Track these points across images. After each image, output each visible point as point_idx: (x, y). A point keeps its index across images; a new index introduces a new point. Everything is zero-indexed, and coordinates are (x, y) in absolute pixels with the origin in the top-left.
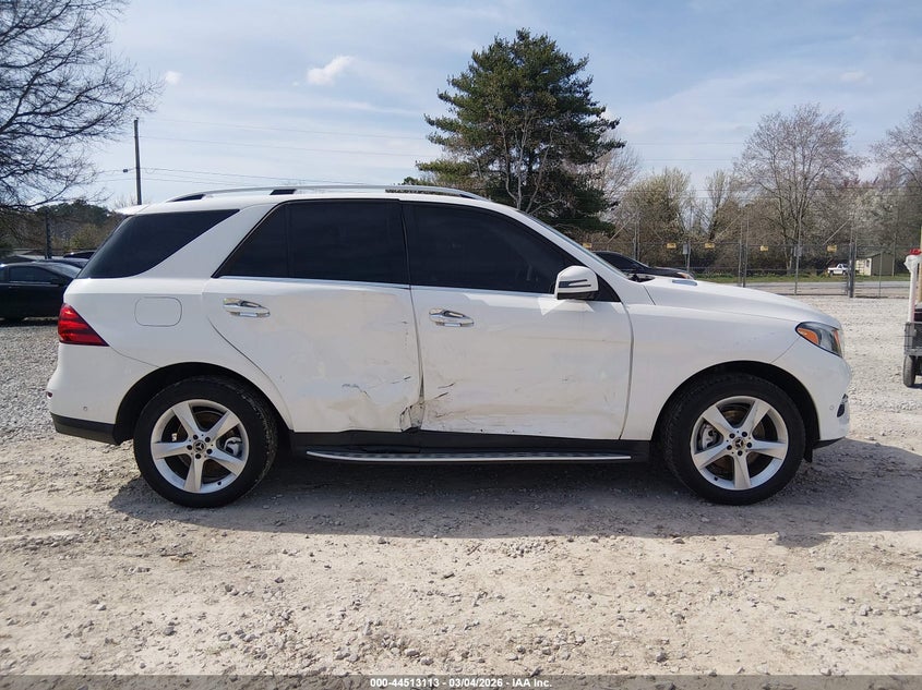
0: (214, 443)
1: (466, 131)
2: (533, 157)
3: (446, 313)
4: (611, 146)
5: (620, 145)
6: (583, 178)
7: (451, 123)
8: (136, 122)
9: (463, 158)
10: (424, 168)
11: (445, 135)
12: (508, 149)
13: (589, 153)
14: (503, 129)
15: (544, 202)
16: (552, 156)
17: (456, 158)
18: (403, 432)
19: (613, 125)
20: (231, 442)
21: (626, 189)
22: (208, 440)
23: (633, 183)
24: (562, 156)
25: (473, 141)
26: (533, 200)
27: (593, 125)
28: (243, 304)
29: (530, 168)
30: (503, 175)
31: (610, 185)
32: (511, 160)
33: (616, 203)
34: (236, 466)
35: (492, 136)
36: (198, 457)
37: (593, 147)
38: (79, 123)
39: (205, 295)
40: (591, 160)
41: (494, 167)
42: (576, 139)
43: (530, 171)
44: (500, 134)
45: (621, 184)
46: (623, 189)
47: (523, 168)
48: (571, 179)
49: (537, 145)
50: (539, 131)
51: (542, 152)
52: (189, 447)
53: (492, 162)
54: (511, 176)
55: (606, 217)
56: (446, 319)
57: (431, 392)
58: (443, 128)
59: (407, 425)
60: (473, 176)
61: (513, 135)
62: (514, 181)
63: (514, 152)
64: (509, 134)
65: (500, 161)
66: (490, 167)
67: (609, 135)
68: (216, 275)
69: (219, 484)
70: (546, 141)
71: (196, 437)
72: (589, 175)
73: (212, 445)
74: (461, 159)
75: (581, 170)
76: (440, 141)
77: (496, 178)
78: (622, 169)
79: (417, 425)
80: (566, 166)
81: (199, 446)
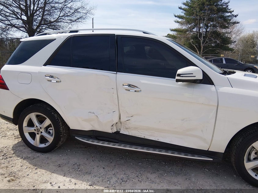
0: (43, 129)
1: (186, 18)
2: (207, 27)
3: (129, 85)
4: (235, 23)
5: (238, 23)
6: (224, 34)
7: (182, 16)
8: (93, 19)
9: (184, 27)
10: (172, 30)
11: (180, 20)
12: (200, 24)
13: (227, 25)
14: (198, 18)
15: (210, 41)
16: (214, 26)
17: (182, 27)
18: (113, 133)
19: (236, 16)
20: (50, 129)
21: (239, 37)
22: (41, 128)
23: (242, 35)
24: (217, 26)
25: (188, 22)
26: (207, 40)
27: (229, 16)
28: (52, 77)
29: (206, 30)
30: (197, 32)
31: (234, 36)
32: (200, 28)
33: (235, 42)
34: (51, 139)
35: (195, 20)
36: (38, 134)
37: (228, 23)
38: (75, 18)
39: (39, 73)
40: (228, 27)
41: (194, 30)
42: (223, 21)
43: (207, 31)
44: (197, 19)
45: (238, 36)
46: (238, 37)
47: (204, 30)
48: (220, 34)
49: (209, 23)
50: (210, 19)
51: (211, 25)
52: (35, 130)
53: (194, 28)
54: (200, 33)
55: (232, 46)
56: (129, 88)
57: (123, 119)
58: (179, 18)
59: (115, 130)
60: (187, 33)
61: (201, 20)
62: (201, 34)
63: (201, 25)
64: (200, 19)
65: (197, 28)
66: (193, 30)
67: (234, 19)
68: (45, 65)
69: (45, 144)
70: (212, 21)
71: (37, 127)
72: (227, 33)
73: (43, 130)
74: (184, 28)
75: (224, 31)
76: (178, 22)
77: (195, 33)
78: (238, 31)
79: (119, 130)
80: (218, 29)
81: (38, 130)
